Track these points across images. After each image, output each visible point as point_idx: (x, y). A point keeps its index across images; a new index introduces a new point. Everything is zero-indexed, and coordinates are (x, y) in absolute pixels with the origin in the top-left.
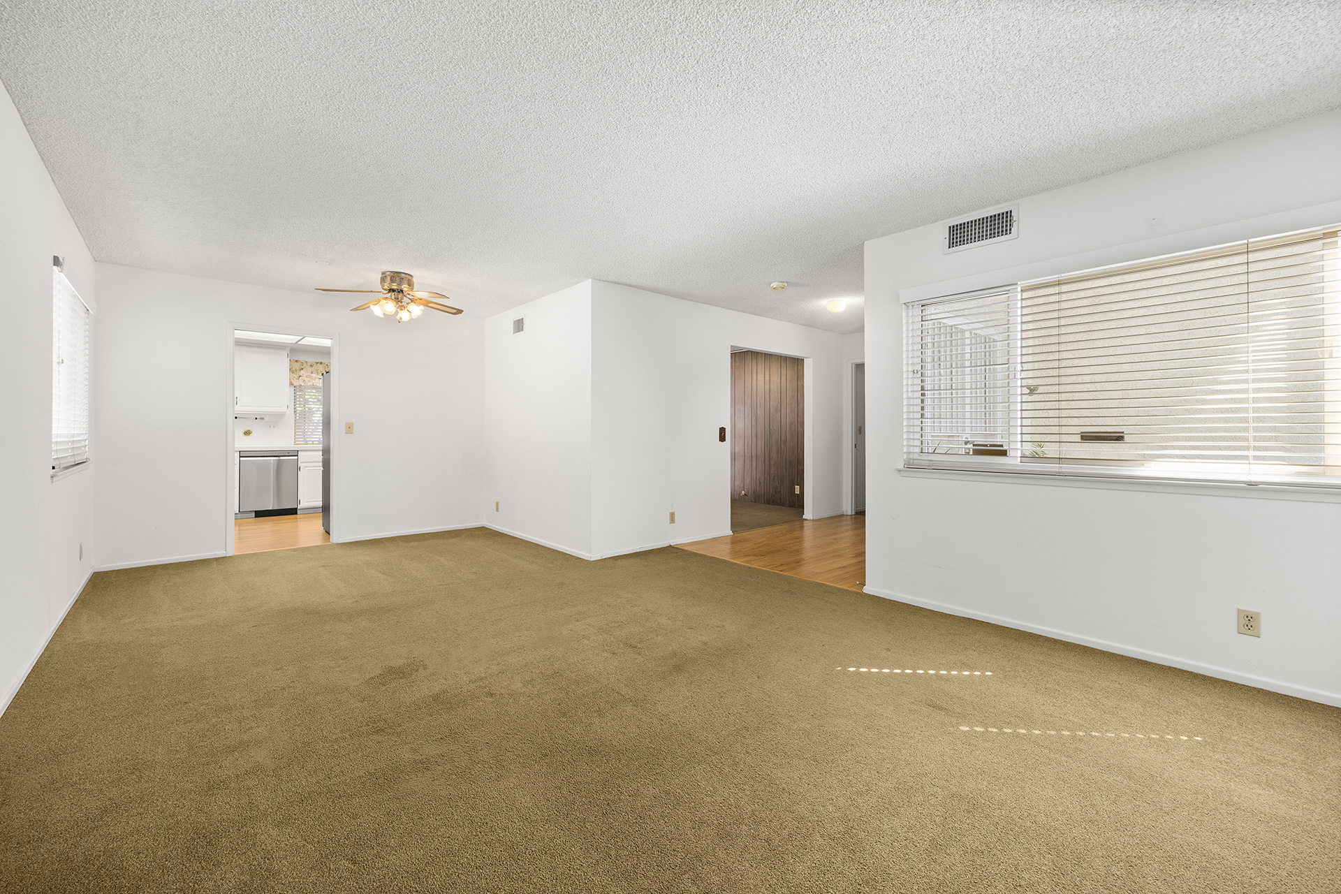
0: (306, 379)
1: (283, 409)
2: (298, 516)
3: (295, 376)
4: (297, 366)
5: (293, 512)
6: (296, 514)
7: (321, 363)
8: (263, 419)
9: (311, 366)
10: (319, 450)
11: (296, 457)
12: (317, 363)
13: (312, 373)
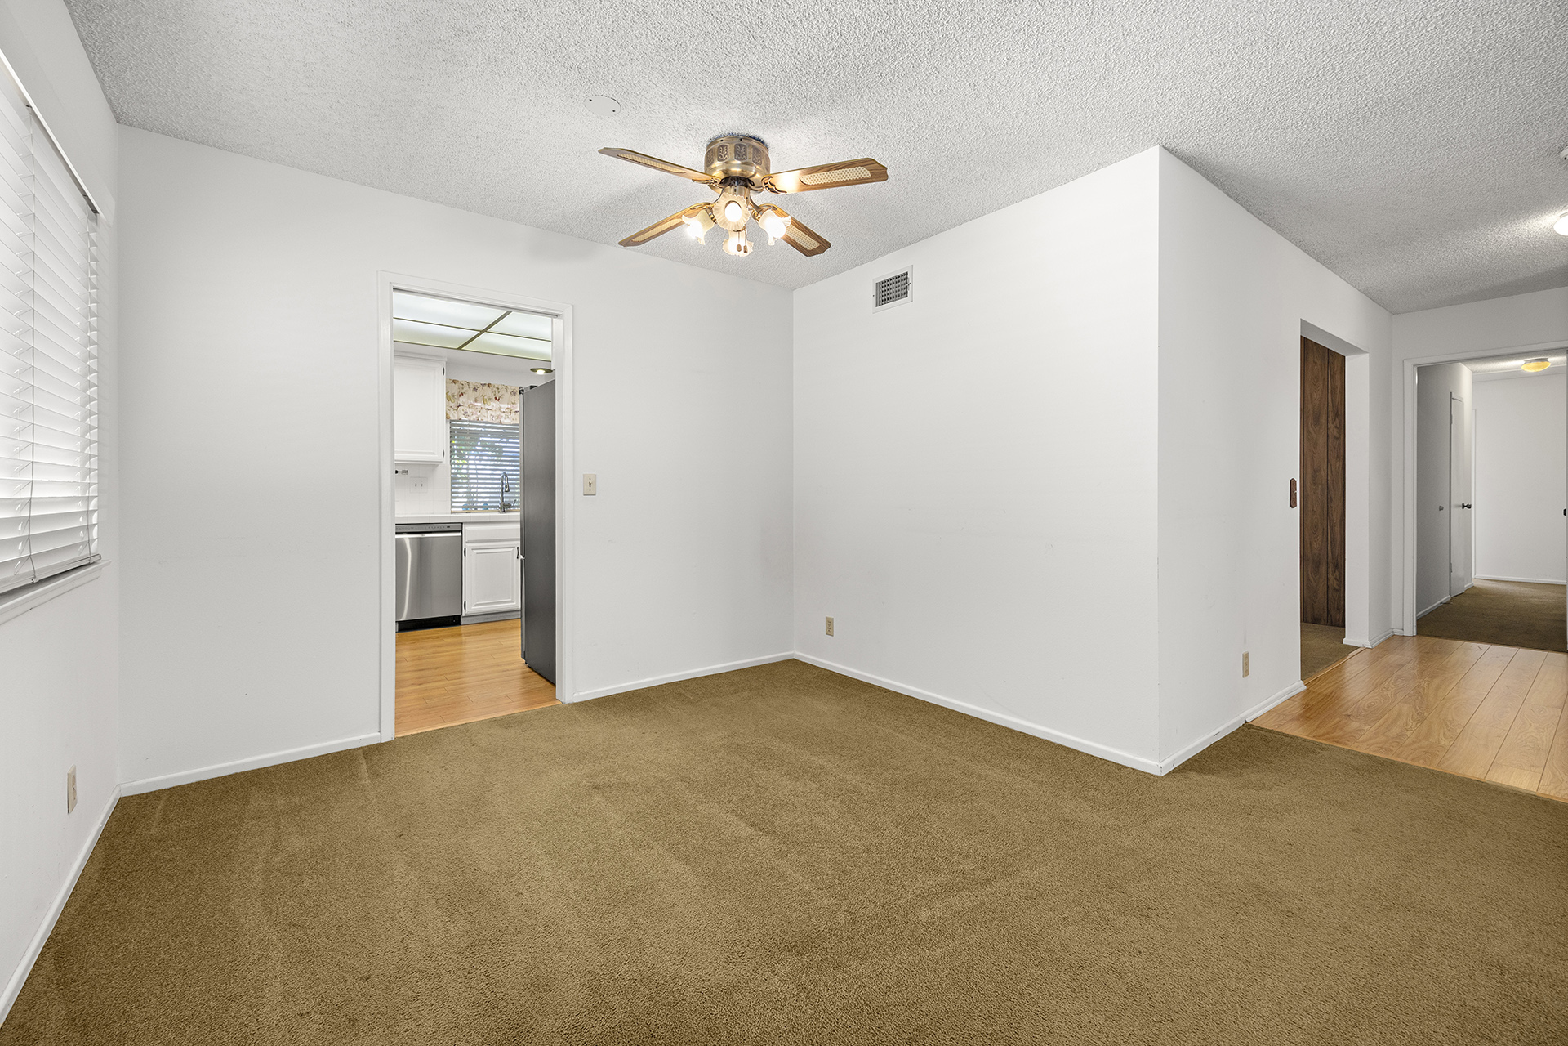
0: (469, 411)
1: (438, 457)
2: (463, 629)
3: (452, 405)
4: (455, 389)
5: (455, 621)
6: (460, 624)
7: (489, 385)
8: (407, 472)
9: (475, 389)
10: (517, 522)
11: (460, 534)
12: (483, 385)
13: (476, 401)
